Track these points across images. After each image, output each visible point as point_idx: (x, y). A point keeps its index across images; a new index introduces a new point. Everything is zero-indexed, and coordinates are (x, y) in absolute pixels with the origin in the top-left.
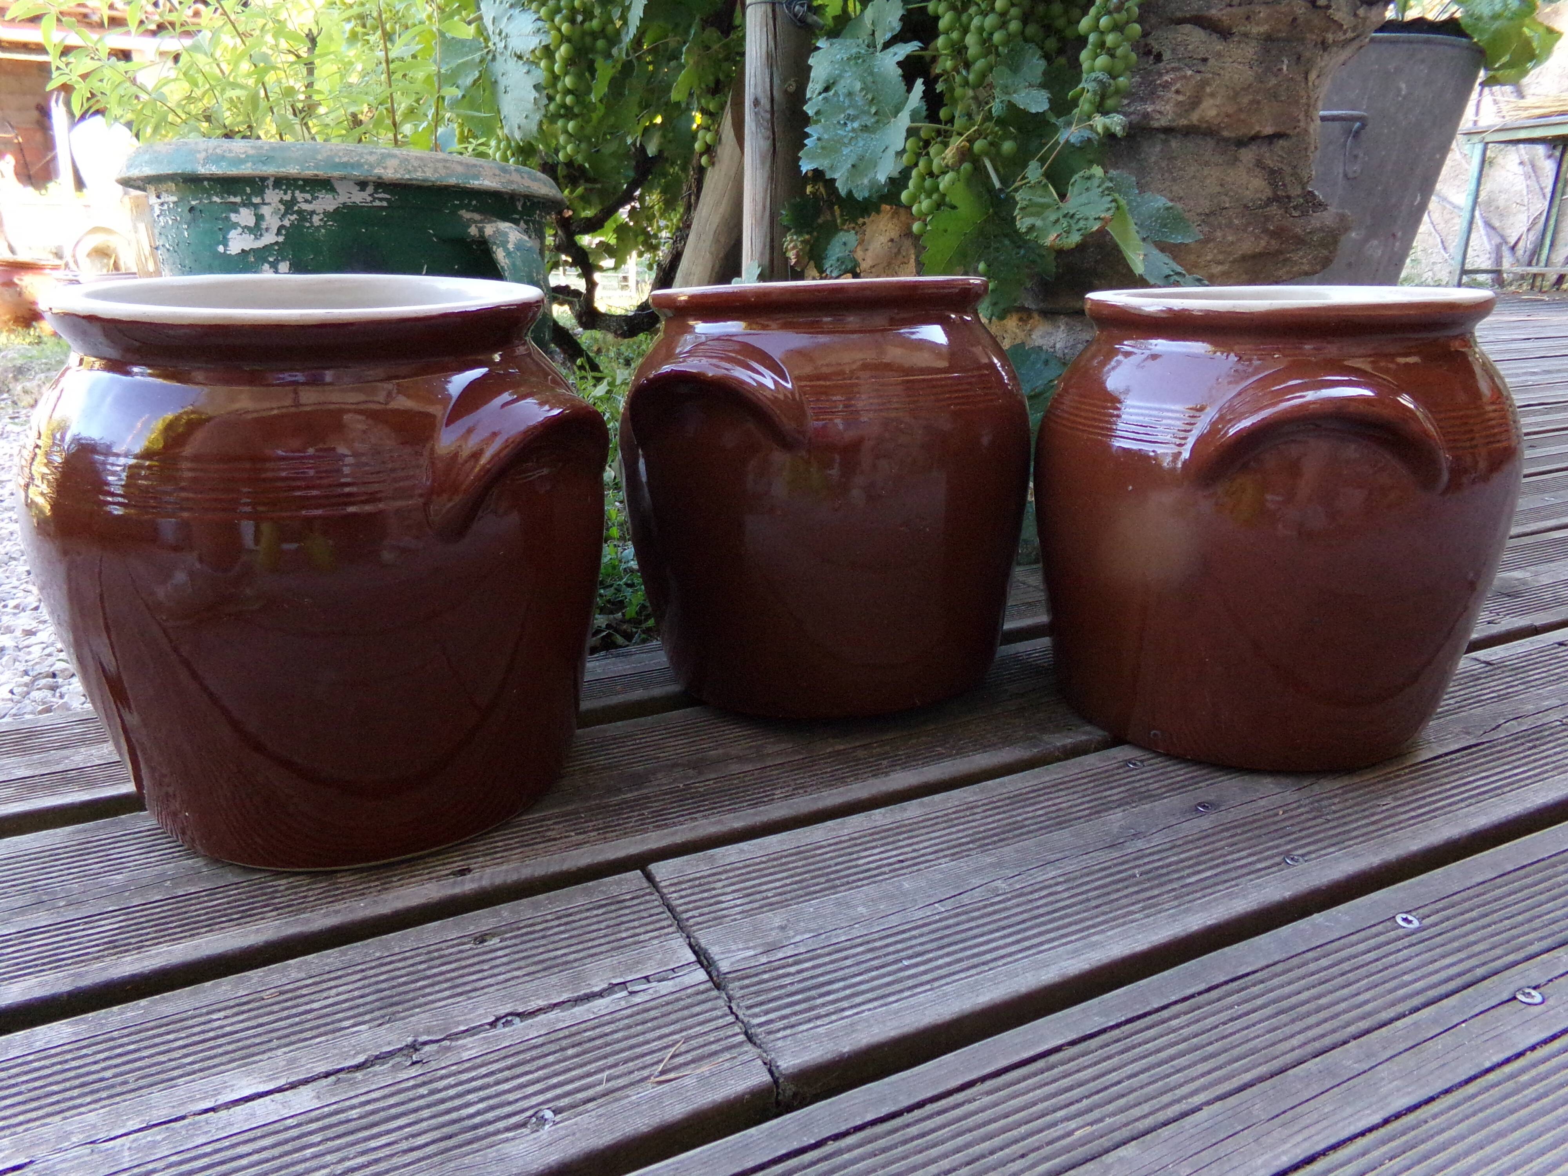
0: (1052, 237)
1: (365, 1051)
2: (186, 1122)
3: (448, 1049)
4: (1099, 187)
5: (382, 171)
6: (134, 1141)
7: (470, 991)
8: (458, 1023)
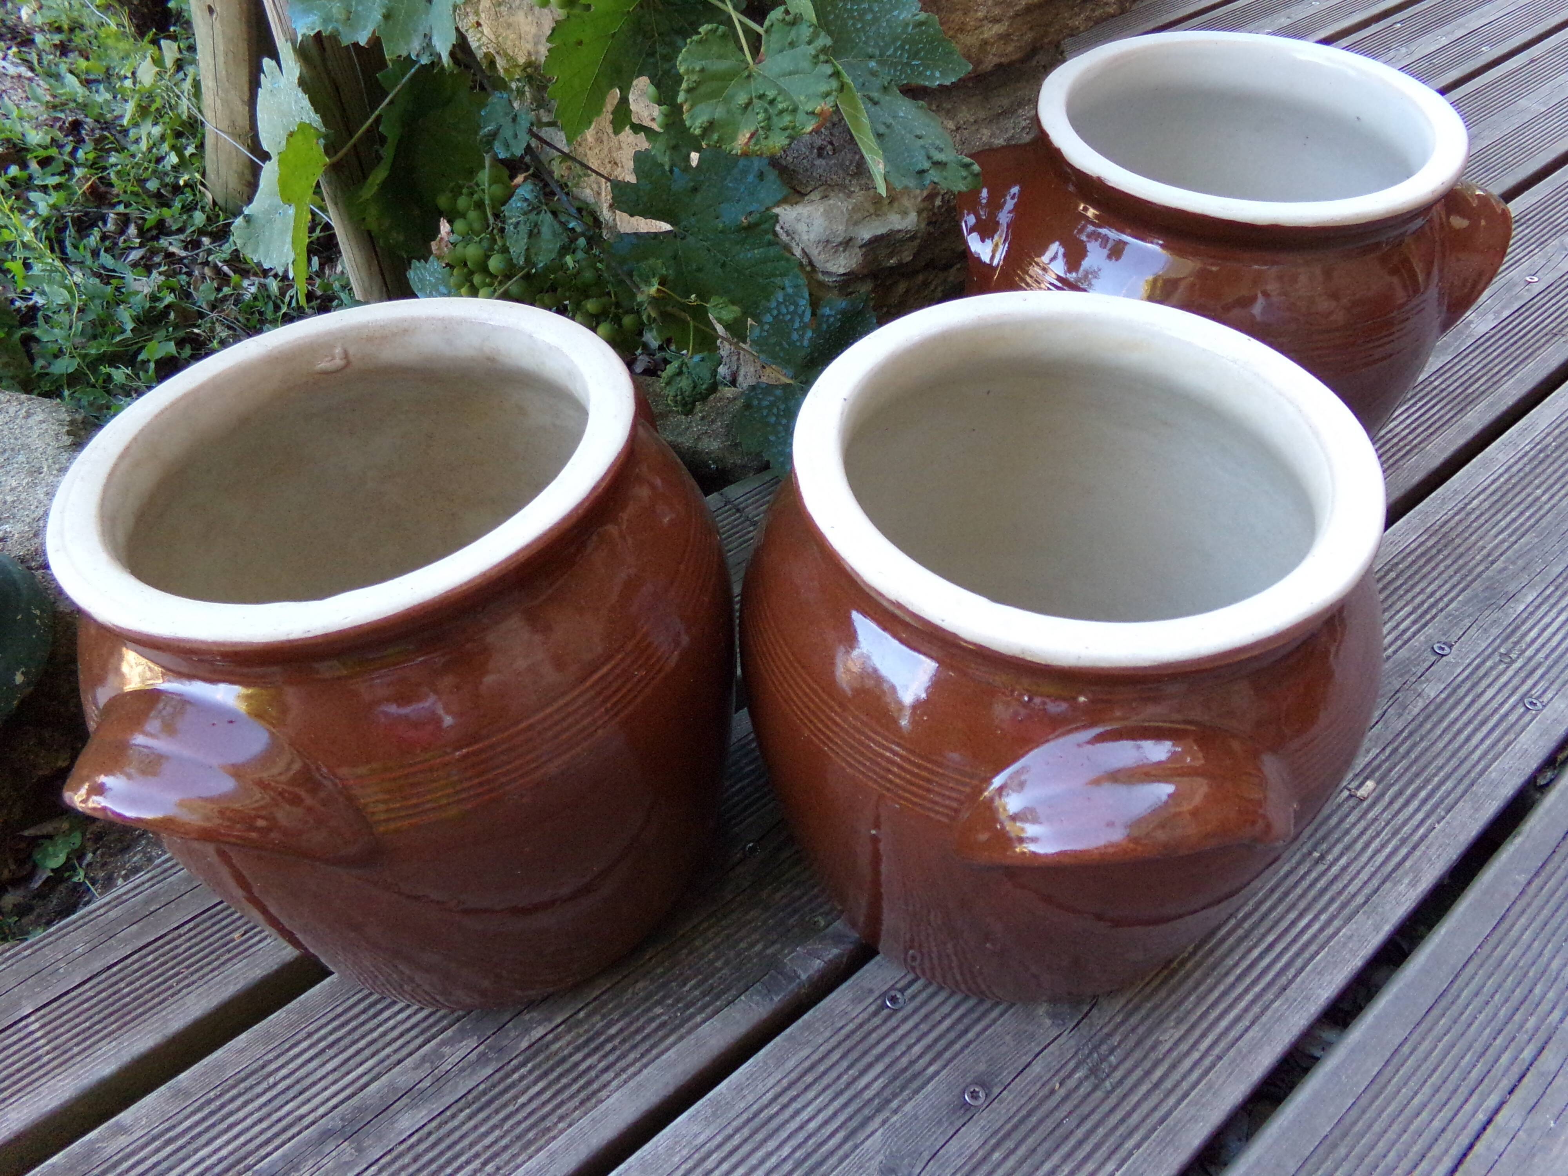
0: (743, 137)
4: (809, 43)
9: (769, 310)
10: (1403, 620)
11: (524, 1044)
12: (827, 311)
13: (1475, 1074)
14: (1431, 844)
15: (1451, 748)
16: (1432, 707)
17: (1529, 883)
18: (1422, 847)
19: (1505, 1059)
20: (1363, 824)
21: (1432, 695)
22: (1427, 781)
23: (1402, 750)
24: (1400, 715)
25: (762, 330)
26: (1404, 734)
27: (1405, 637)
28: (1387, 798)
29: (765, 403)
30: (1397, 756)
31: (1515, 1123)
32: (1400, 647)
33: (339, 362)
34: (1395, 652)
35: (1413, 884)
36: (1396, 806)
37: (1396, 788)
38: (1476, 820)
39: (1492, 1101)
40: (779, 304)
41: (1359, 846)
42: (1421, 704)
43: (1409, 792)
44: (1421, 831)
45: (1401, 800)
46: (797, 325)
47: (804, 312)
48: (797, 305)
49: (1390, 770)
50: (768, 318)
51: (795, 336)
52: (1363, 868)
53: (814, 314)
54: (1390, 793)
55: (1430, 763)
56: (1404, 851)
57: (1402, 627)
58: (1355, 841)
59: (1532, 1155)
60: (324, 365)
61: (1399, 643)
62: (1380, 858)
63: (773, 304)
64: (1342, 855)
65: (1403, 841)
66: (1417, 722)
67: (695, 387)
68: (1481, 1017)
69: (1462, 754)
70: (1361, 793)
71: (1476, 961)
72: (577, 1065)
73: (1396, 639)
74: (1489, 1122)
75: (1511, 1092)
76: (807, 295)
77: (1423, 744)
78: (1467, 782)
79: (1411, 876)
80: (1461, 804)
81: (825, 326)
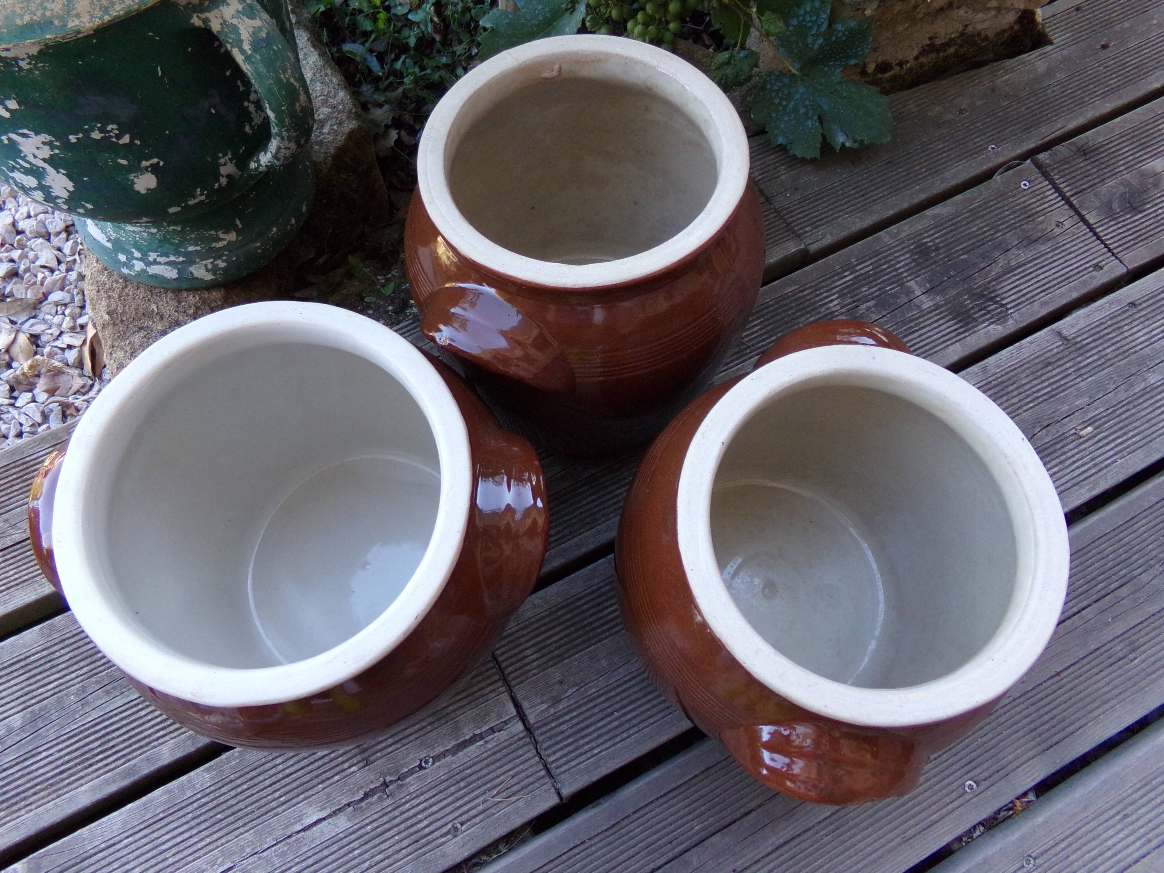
1: (362, 787)
2: (293, 839)
3: (402, 786)
5: (77, 23)
6: (275, 851)
7: (402, 739)
8: (402, 766)
9: (797, 16)
10: (1156, 329)
11: (586, 475)
12: (839, 27)
13: (1081, 590)
14: (1111, 470)
15: (1149, 416)
16: (1148, 390)
17: (1158, 502)
18: (1105, 471)
19: (1099, 587)
20: (1076, 450)
21: (1152, 382)
22: (1125, 434)
23: (1118, 412)
24: (1127, 390)
25: (787, 30)
26: (1124, 403)
27: (1153, 340)
28: (1096, 439)
29: (775, 88)
30: (1114, 415)
31: (1091, 616)
32: (1146, 347)
33: (555, 73)
34: (1141, 349)
35: (1090, 490)
36: (1100, 444)
37: (1104, 434)
38: (1144, 462)
39: (1084, 604)
40: (806, 12)
41: (1068, 463)
42: (1143, 386)
43: (1112, 438)
44: (1109, 462)
45: (1105, 442)
46: (813, 32)
47: (822, 23)
48: (818, 16)
49: (1106, 423)
50: (795, 22)
51: (810, 40)
52: (1065, 475)
53: (830, 25)
54: (1099, 436)
55: (1132, 423)
56: (1094, 471)
57: (1153, 333)
58: (1066, 460)
59: (1092, 631)
60: (546, 74)
61: (1147, 343)
62: (1078, 472)
63: (802, 12)
64: (1056, 466)
65: (1095, 465)
66: (1135, 397)
67: (737, 76)
68: (1097, 565)
69: (1153, 422)
70: (1083, 433)
71: (1108, 536)
72: (613, 491)
73: (1146, 340)
74: (1079, 612)
75: (1095, 602)
76: (829, 12)
77: (1133, 411)
78: (1149, 439)
79: (1091, 485)
80: (1139, 451)
81: (834, 38)
